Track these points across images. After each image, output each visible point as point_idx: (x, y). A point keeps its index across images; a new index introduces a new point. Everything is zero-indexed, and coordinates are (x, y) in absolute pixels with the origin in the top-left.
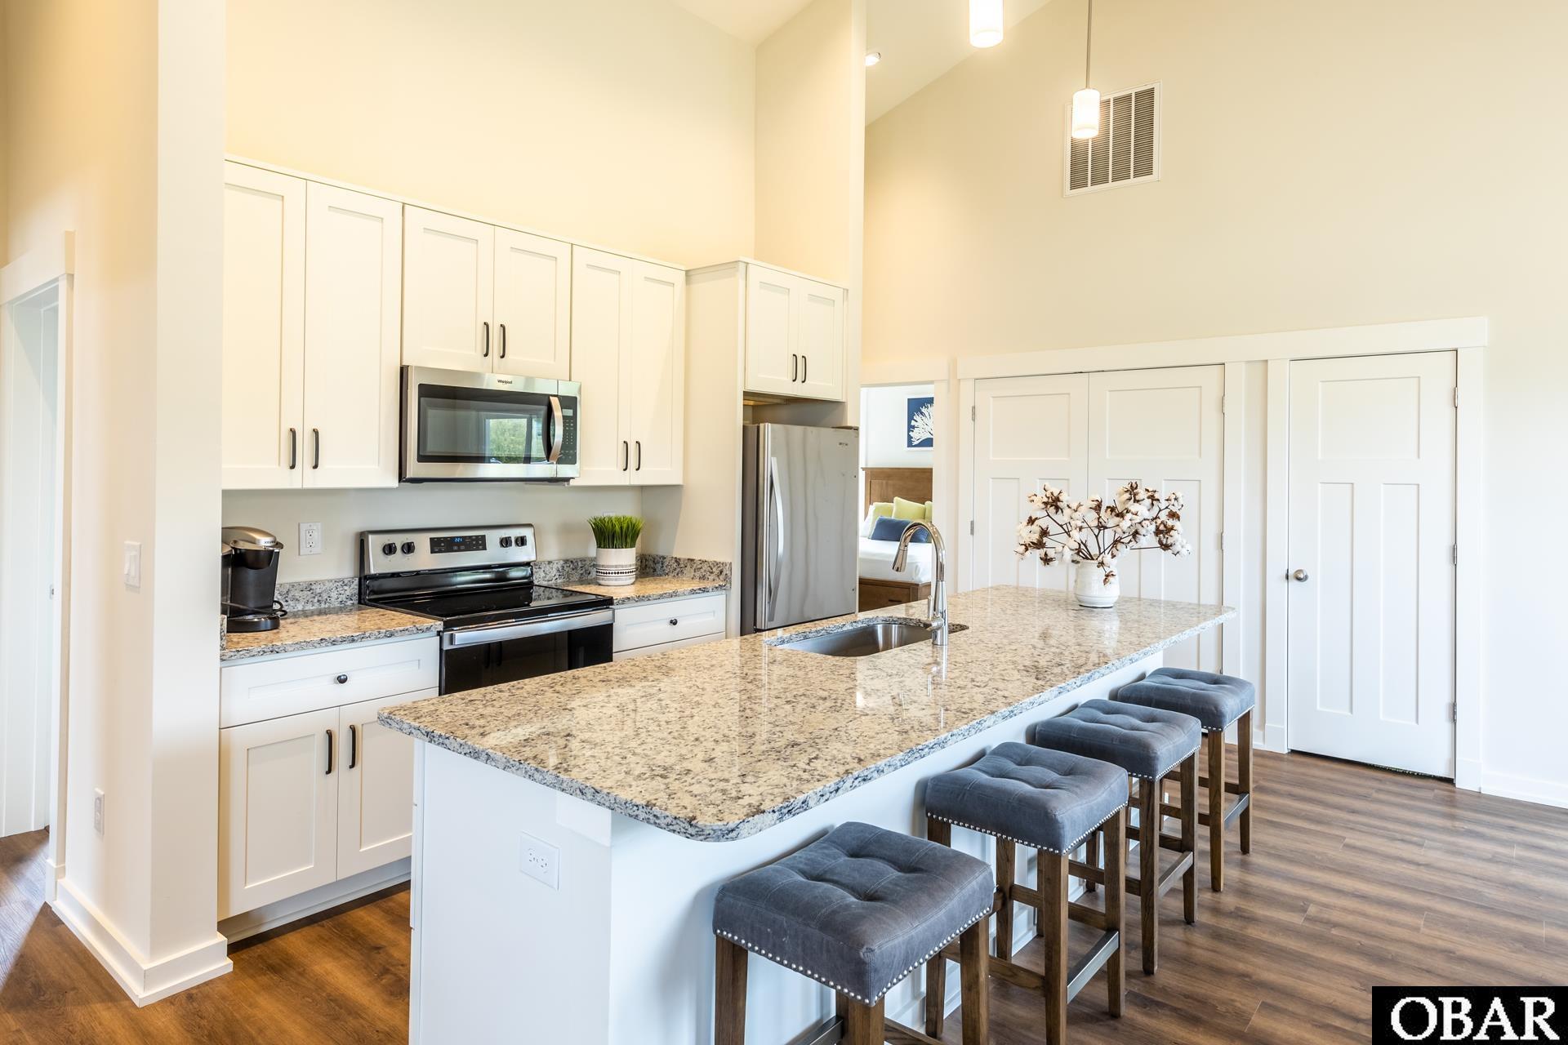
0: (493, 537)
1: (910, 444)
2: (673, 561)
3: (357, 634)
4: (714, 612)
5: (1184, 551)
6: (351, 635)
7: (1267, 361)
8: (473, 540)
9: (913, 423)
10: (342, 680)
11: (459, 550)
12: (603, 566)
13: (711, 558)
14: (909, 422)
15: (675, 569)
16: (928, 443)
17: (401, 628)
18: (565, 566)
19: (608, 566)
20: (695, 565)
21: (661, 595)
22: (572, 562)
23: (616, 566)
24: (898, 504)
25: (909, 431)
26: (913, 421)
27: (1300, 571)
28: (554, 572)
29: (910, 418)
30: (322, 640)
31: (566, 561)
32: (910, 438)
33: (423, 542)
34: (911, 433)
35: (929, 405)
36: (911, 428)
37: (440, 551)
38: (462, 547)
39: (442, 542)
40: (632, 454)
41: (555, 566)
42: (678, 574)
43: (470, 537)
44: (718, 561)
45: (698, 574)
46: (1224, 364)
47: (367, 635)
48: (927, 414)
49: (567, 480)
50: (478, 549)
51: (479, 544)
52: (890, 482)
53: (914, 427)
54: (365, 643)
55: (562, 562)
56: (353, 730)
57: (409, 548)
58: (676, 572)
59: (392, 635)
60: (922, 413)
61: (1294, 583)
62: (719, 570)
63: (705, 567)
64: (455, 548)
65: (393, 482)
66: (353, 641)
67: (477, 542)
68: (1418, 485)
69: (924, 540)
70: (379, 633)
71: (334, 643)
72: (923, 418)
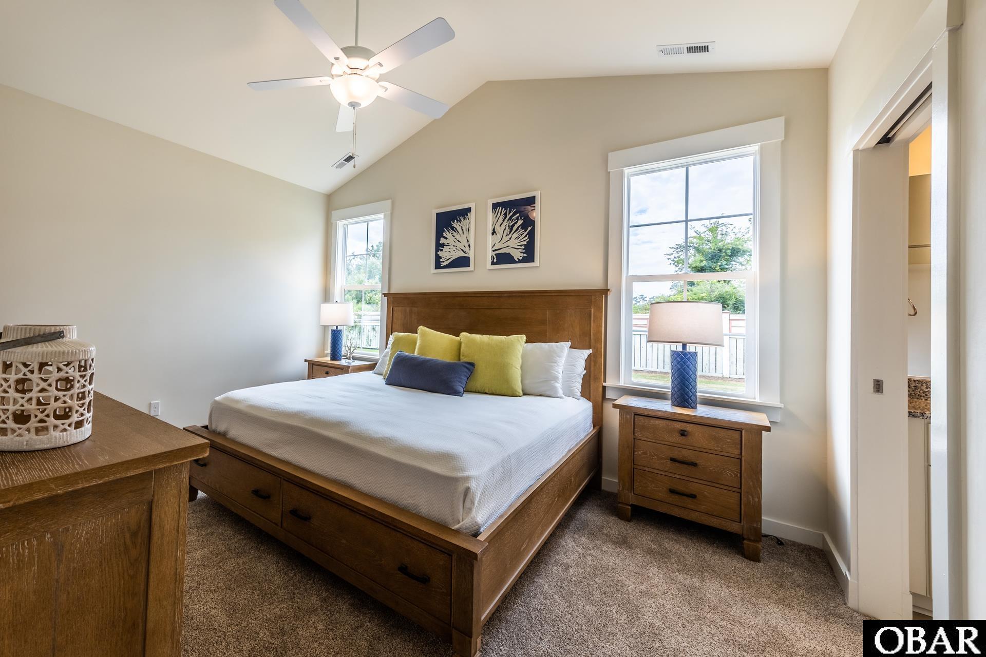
1: (438, 265)
9: (442, 241)
14: (438, 240)
16: (462, 262)
24: (423, 335)
25: (437, 250)
26: (442, 239)
29: (439, 235)
32: (438, 258)
34: (440, 253)
35: (462, 218)
36: (439, 246)
48: (459, 229)
52: (415, 309)
53: (443, 245)
60: (453, 228)
69: (462, 390)
72: (455, 234)
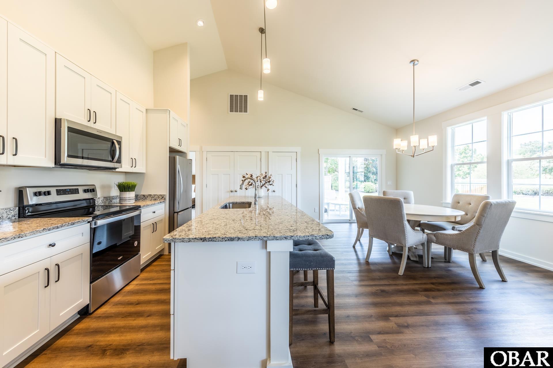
0: (81, 190)
2: (142, 196)
3: (60, 225)
4: (162, 209)
5: (275, 185)
6: (57, 226)
7: (268, 152)
8: (74, 190)
10: (52, 245)
11: (69, 194)
12: (124, 198)
13: (158, 194)
15: (143, 198)
17: (77, 221)
18: (104, 199)
19: (126, 198)
20: (152, 196)
21: (152, 204)
22: (106, 198)
23: (128, 198)
27: (274, 190)
28: (100, 201)
30: (44, 229)
31: (104, 198)
33: (53, 191)
37: (61, 194)
38: (70, 193)
39: (61, 191)
40: (134, 162)
41: (101, 199)
42: (144, 200)
43: (73, 189)
44: (161, 194)
45: (153, 199)
46: (261, 152)
47: (64, 225)
49: (115, 168)
50: (76, 193)
51: (76, 191)
54: (63, 228)
55: (103, 198)
56: (58, 265)
57: (49, 193)
58: (143, 199)
59: (74, 224)
61: (273, 192)
62: (163, 197)
63: (156, 196)
64: (67, 193)
65: (53, 165)
66: (58, 228)
67: (75, 191)
68: (291, 174)
70: (69, 224)
71: (49, 230)
